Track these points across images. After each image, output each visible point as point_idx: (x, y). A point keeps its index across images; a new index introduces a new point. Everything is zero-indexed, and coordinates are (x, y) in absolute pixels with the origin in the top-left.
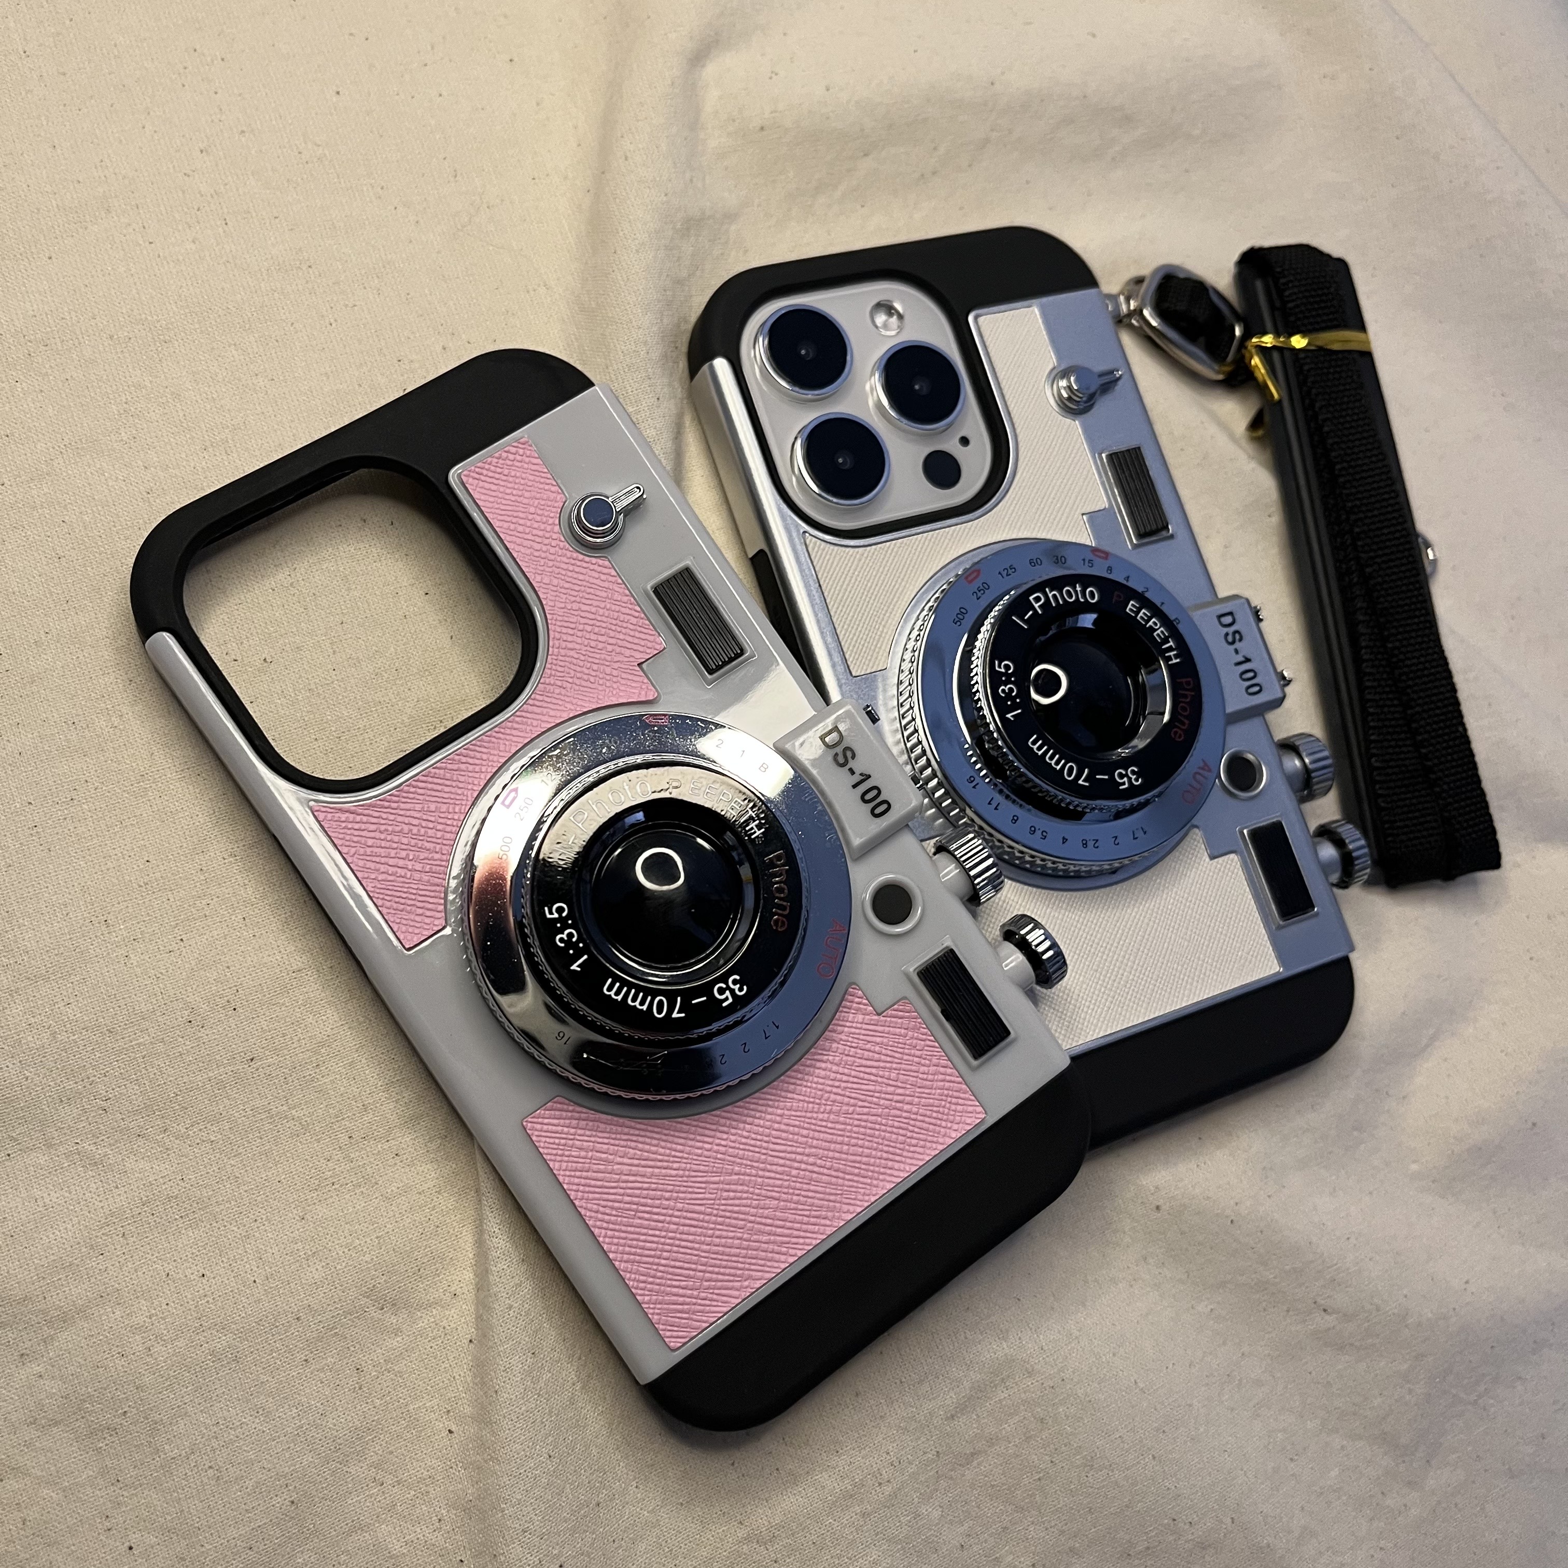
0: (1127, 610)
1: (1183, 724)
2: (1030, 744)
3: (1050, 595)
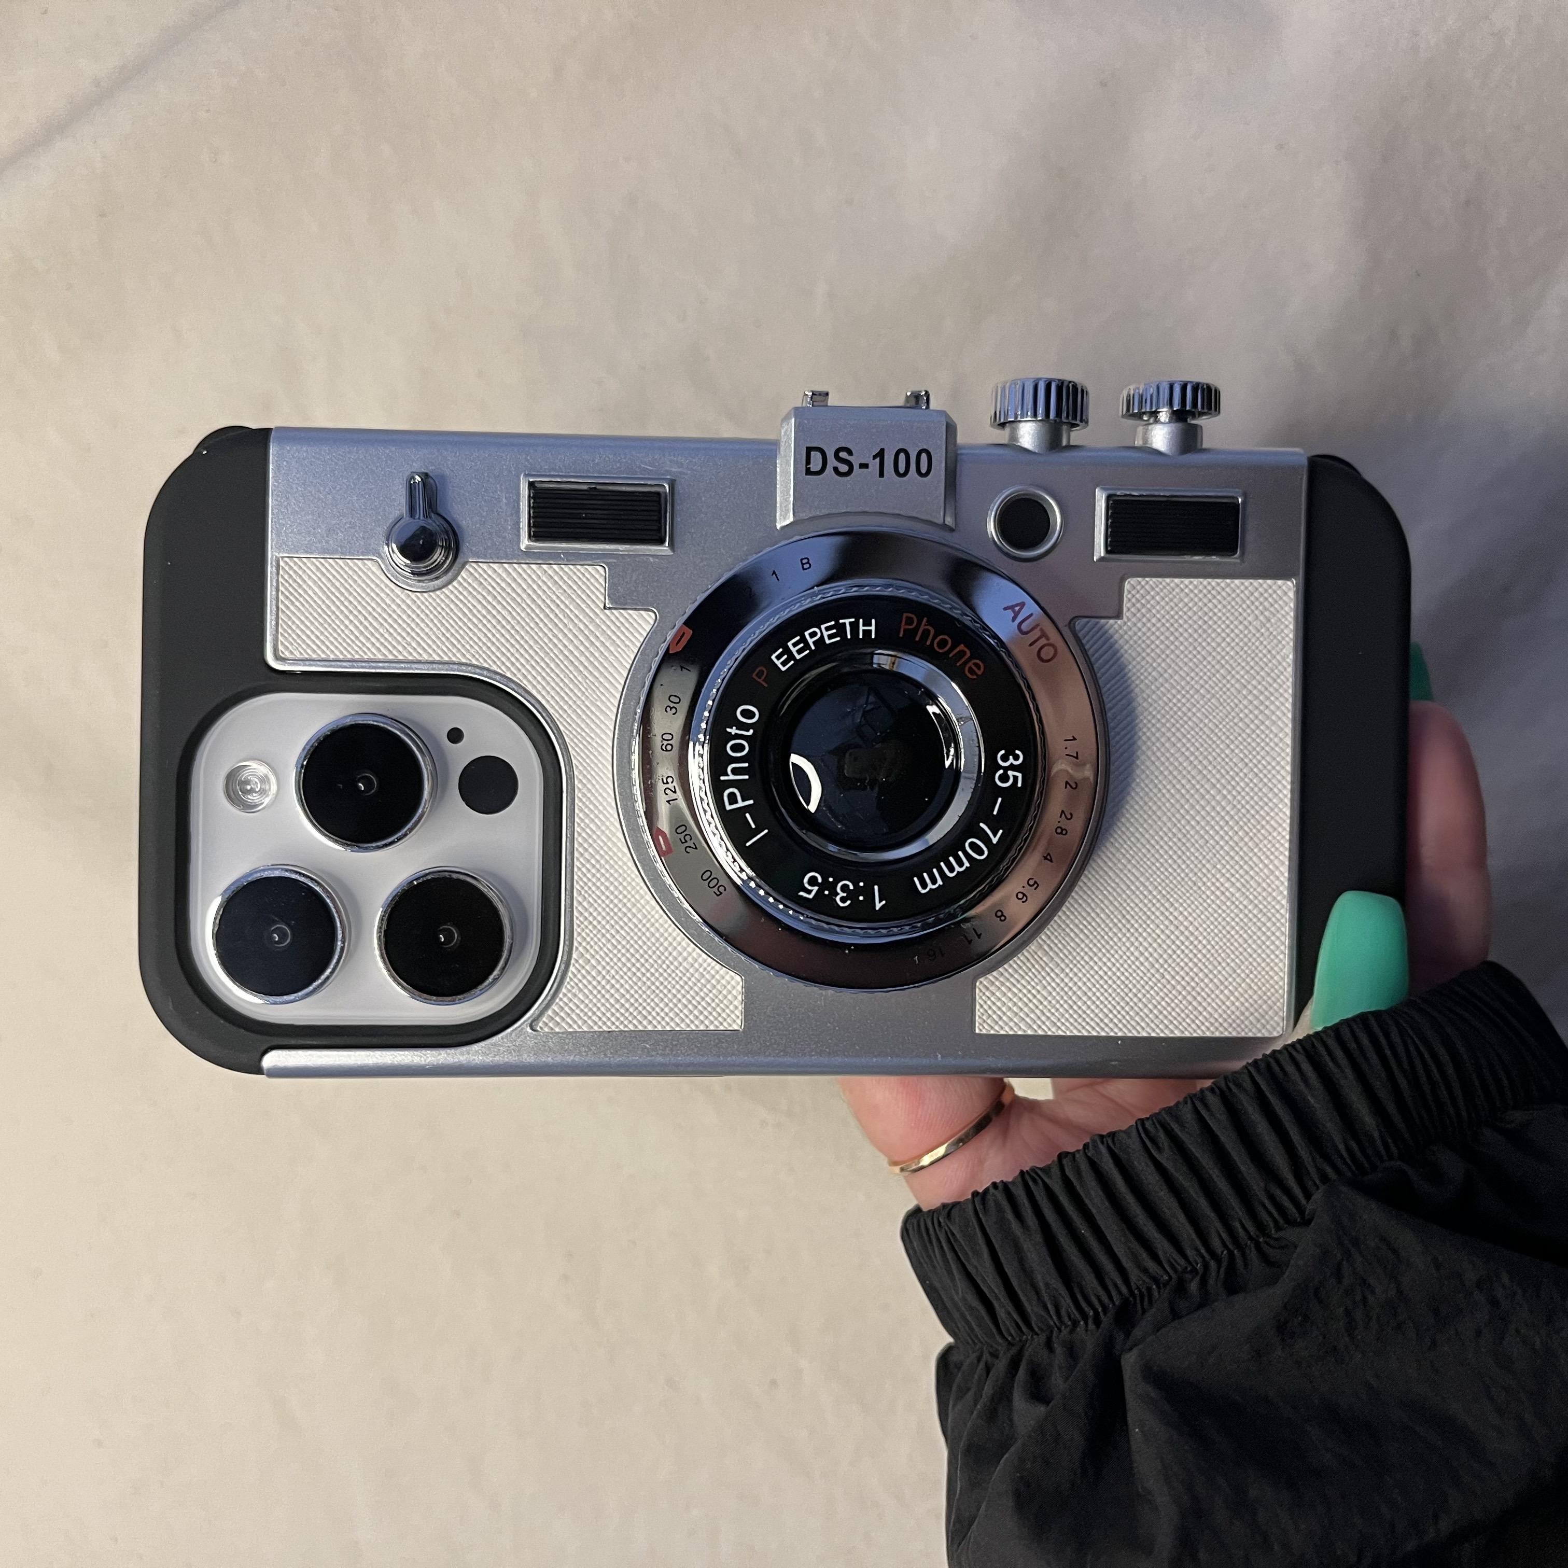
0: (783, 669)
1: (963, 653)
2: (923, 891)
3: (732, 777)
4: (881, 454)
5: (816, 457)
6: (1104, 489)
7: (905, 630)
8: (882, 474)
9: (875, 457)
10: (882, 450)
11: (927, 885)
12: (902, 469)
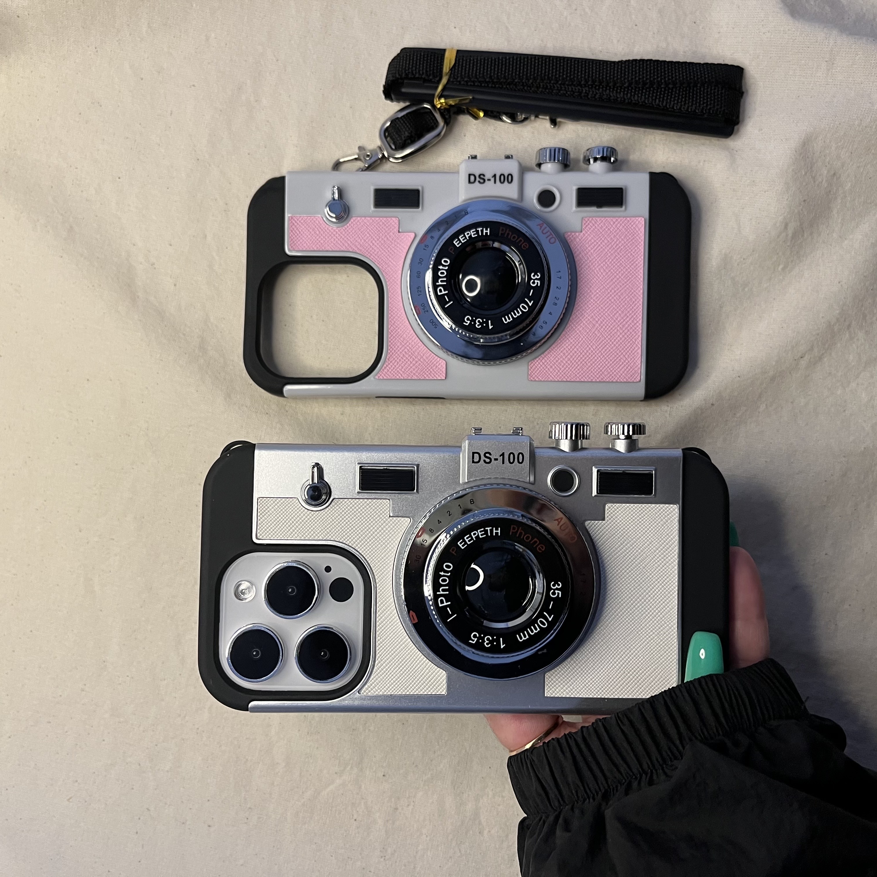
0: (463, 548)
1: (536, 542)
2: (521, 641)
3: (442, 593)
4: (503, 455)
5: (476, 456)
6: (596, 468)
7: (512, 532)
8: (503, 463)
9: (500, 456)
10: (503, 453)
11: (522, 638)
12: (512, 461)
